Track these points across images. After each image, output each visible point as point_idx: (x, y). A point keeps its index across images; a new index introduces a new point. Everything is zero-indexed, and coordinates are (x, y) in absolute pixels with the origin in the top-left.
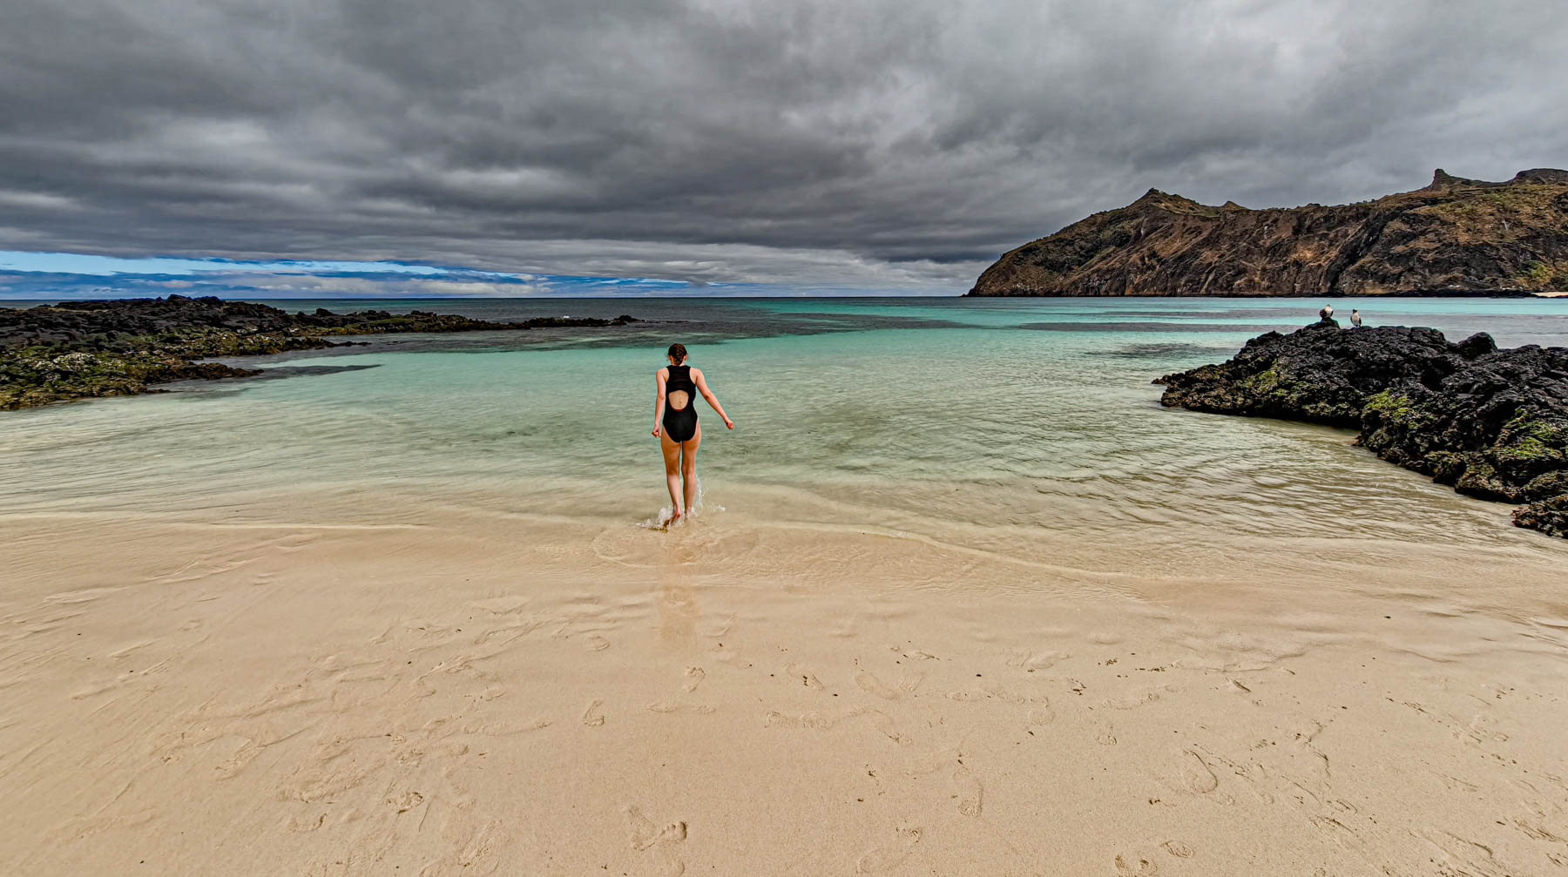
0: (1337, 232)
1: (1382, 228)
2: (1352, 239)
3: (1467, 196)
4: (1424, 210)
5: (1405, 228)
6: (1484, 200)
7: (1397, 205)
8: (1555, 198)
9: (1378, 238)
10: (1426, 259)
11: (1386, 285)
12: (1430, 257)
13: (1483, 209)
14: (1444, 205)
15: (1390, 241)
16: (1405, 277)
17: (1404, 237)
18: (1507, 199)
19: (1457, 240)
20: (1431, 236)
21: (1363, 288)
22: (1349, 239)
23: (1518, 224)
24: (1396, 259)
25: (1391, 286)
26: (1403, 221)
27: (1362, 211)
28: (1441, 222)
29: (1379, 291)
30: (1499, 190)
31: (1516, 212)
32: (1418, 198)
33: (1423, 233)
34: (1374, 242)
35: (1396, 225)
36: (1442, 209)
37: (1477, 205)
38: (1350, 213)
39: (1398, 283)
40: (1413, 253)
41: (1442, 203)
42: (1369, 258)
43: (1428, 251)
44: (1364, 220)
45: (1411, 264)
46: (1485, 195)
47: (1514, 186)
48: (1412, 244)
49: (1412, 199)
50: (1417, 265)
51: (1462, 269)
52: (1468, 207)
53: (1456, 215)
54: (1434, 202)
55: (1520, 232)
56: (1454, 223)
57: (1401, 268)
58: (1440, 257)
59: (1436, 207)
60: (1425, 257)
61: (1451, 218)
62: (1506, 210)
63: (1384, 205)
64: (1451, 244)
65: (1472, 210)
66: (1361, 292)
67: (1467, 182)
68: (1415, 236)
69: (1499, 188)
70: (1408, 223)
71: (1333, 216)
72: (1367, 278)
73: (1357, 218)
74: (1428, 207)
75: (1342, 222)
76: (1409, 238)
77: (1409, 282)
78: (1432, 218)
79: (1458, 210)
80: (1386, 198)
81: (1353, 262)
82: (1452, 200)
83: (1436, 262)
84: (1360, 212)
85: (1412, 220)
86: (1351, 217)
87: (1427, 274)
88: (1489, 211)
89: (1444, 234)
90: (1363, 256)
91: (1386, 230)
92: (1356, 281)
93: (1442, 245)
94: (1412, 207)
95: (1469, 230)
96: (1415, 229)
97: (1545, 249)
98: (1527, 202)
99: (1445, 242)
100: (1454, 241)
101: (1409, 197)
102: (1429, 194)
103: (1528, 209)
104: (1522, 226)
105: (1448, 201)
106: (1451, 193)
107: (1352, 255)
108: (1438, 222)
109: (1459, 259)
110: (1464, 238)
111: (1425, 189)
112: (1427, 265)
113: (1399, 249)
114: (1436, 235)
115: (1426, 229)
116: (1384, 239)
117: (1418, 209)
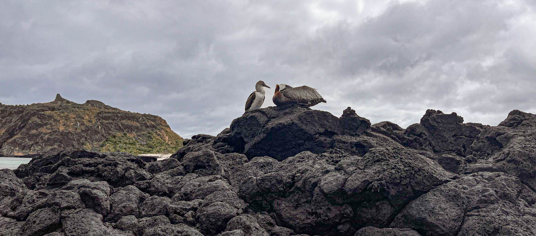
0: (7, 119)
1: (28, 120)
2: (13, 124)
3: (66, 108)
4: (48, 113)
5: (39, 121)
6: (73, 111)
7: (37, 109)
8: (97, 113)
9: (25, 125)
10: (45, 138)
11: (24, 151)
12: (47, 136)
13: (72, 115)
14: (57, 112)
15: (31, 127)
16: (34, 147)
17: (37, 125)
18: (81, 112)
19: (59, 129)
20: (49, 126)
21: (14, 152)
22: (12, 124)
23: (83, 124)
24: (31, 137)
25: (27, 151)
26: (38, 117)
27: (20, 109)
28: (54, 120)
29: (20, 154)
30: (78, 107)
31: (83, 118)
32: (47, 106)
33: (46, 124)
34: (23, 127)
35: (35, 119)
36: (56, 113)
37: (69, 113)
38: (15, 110)
39: (30, 150)
40: (39, 135)
41: (56, 110)
42: (19, 136)
43: (46, 134)
44: (21, 115)
45: (38, 140)
46: (73, 109)
47: (84, 106)
48: (40, 130)
49: (44, 106)
50: (41, 141)
51: (58, 144)
52: (66, 114)
53: (61, 117)
54: (53, 109)
55: (83, 128)
56: (59, 121)
57: (33, 142)
58: (51, 138)
59: (54, 112)
60: (44, 137)
61: (58, 118)
62: (79, 117)
63: (31, 108)
64: (56, 131)
65: (67, 115)
66: (12, 154)
67: (68, 102)
68: (41, 126)
69: (79, 106)
70: (40, 119)
71: (6, 111)
72: (16, 147)
73: (17, 113)
74: (50, 112)
75: (10, 114)
76: (39, 127)
77: (35, 150)
78: (50, 117)
79: (62, 115)
80: (33, 105)
81: (12, 137)
82: (60, 109)
83: (49, 139)
84: (20, 110)
85: (42, 117)
86: (15, 112)
87: (44, 146)
88: (74, 116)
89: (54, 126)
90: (16, 135)
91: (30, 121)
92: (10, 148)
93: (53, 131)
94: (43, 111)
95: (65, 125)
96: (43, 122)
97: (90, 136)
98: (88, 114)
99: (54, 130)
100: (57, 130)
101: (43, 105)
102: (52, 105)
103: (87, 117)
104: (84, 125)
105: (59, 110)
106: (60, 106)
107: (11, 134)
108: (53, 119)
109: (58, 139)
110: (62, 128)
111: (51, 103)
112: (44, 141)
113: (34, 132)
114: (51, 126)
115: (47, 123)
116: (28, 126)
117: (46, 112)
